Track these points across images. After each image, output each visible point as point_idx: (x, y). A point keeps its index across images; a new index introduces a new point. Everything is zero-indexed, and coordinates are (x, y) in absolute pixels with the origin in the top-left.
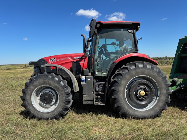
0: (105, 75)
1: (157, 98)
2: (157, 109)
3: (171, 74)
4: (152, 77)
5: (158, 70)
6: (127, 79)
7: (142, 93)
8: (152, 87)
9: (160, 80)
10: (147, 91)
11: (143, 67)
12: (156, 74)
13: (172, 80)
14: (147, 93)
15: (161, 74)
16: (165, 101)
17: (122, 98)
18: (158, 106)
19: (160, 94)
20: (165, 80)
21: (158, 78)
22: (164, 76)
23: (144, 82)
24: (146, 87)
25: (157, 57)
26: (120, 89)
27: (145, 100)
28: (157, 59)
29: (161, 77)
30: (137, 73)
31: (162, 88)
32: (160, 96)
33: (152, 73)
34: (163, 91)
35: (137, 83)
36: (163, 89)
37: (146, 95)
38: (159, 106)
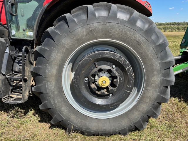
0: (30, 37)
1: (138, 91)
2: (136, 116)
3: (184, 40)
4: (129, 44)
5: (147, 26)
6: (64, 47)
7: (104, 80)
8: (129, 69)
9: (150, 50)
10: (116, 77)
11: (106, 16)
12: (139, 37)
13: (183, 50)
14: (115, 80)
15: (153, 37)
16: (156, 100)
17: (56, 93)
18: (139, 111)
19: (147, 85)
20: (162, 53)
21: (144, 46)
22: (161, 41)
23: (109, 56)
24: (114, 66)
25: (175, 22)
26: (47, 71)
27: (111, 95)
28: (174, 25)
29: (154, 43)
30: (91, 31)
31: (153, 72)
32: (145, 89)
33: (129, 32)
34: (155, 78)
35: (90, 57)
36: (155, 73)
37: (112, 84)
38: (141, 109)
